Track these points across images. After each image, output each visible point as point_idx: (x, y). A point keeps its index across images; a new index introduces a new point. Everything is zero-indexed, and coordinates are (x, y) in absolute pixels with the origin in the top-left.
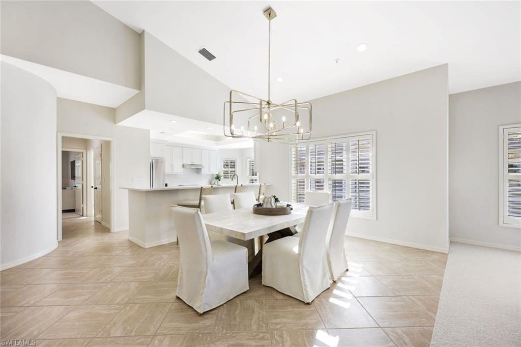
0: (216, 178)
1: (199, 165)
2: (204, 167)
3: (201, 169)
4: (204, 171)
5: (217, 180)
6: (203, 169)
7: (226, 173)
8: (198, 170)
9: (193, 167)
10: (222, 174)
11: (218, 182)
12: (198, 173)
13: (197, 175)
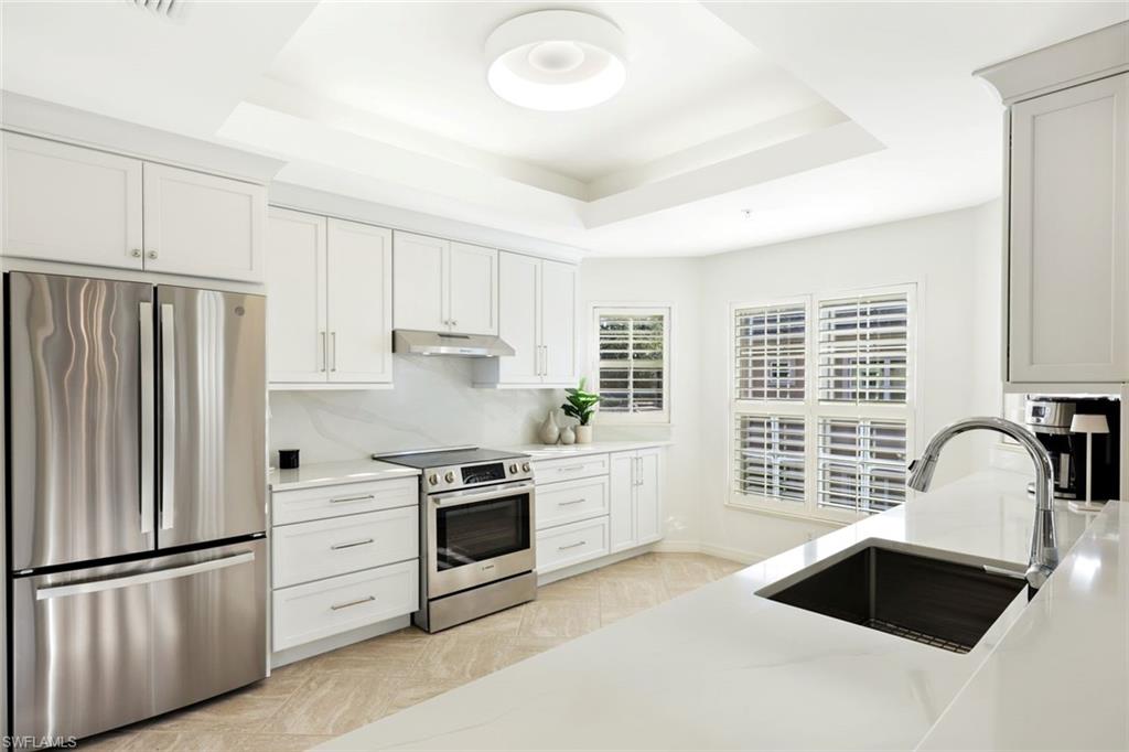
0: (568, 410)
1: (483, 339)
2: (512, 352)
3: (496, 358)
4: (513, 373)
5: (576, 420)
6: (505, 361)
7: (611, 379)
8: (477, 368)
9: (444, 350)
10: (594, 388)
11: (575, 430)
12: (475, 383)
13: (471, 391)
